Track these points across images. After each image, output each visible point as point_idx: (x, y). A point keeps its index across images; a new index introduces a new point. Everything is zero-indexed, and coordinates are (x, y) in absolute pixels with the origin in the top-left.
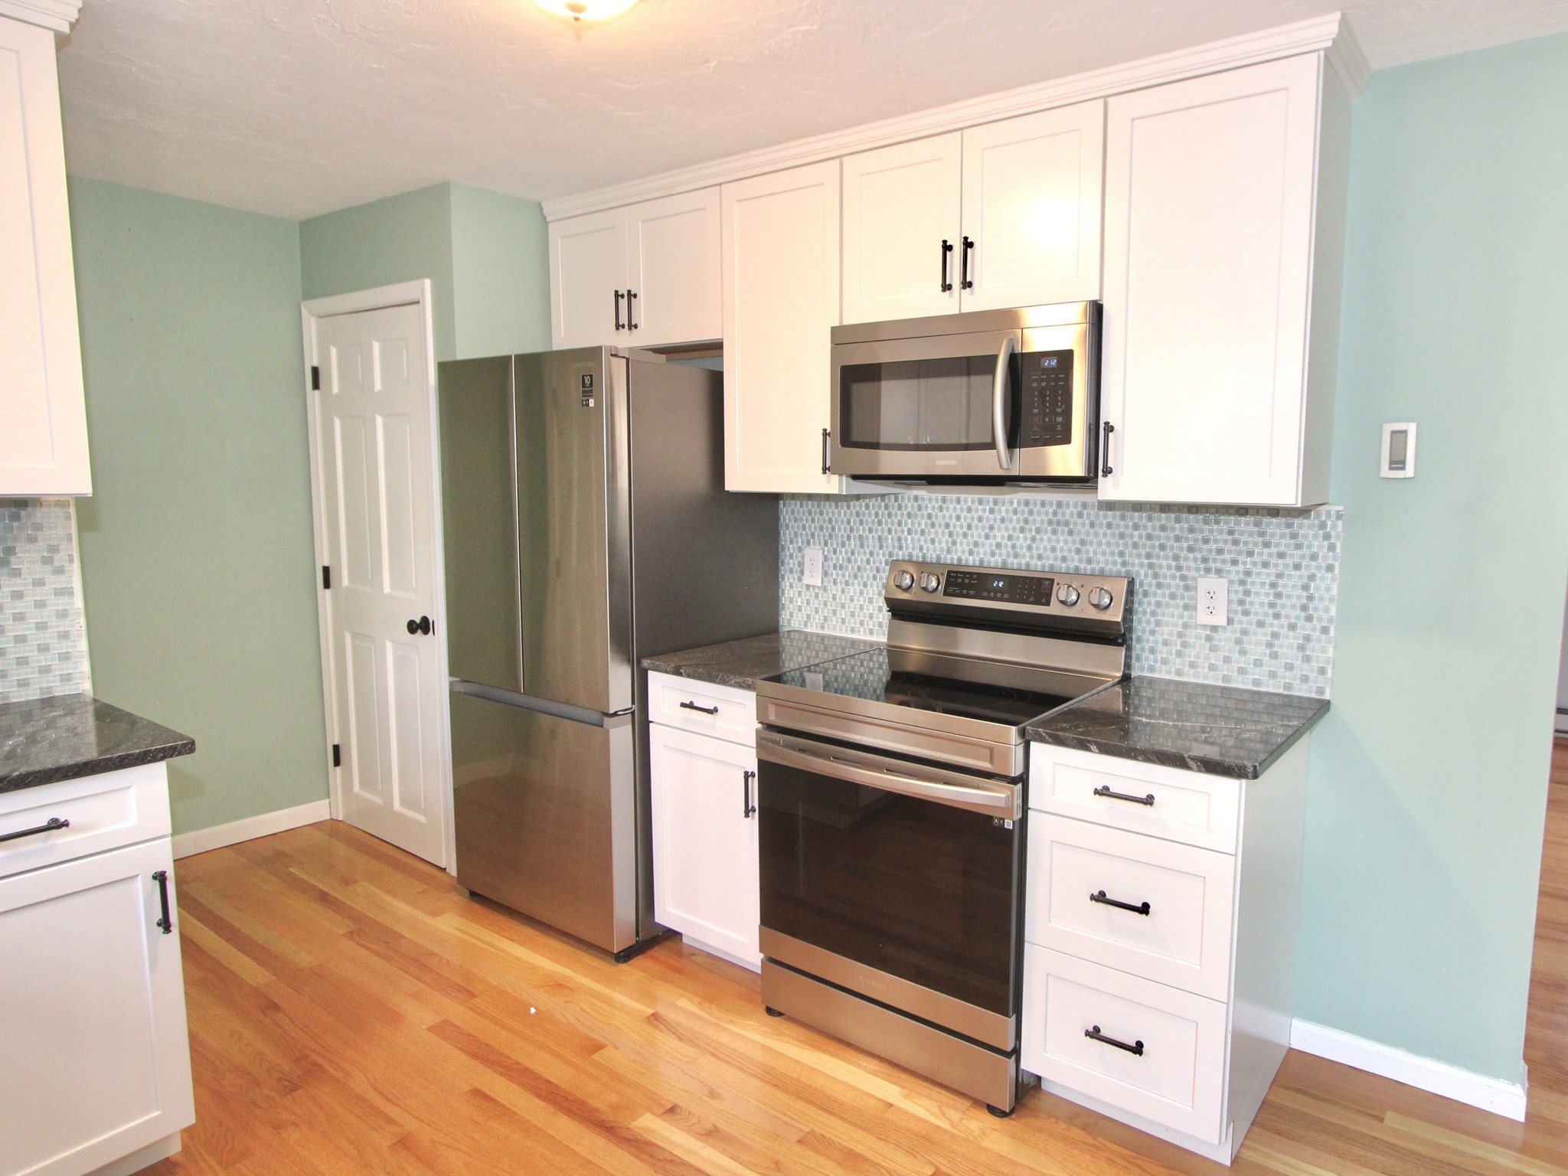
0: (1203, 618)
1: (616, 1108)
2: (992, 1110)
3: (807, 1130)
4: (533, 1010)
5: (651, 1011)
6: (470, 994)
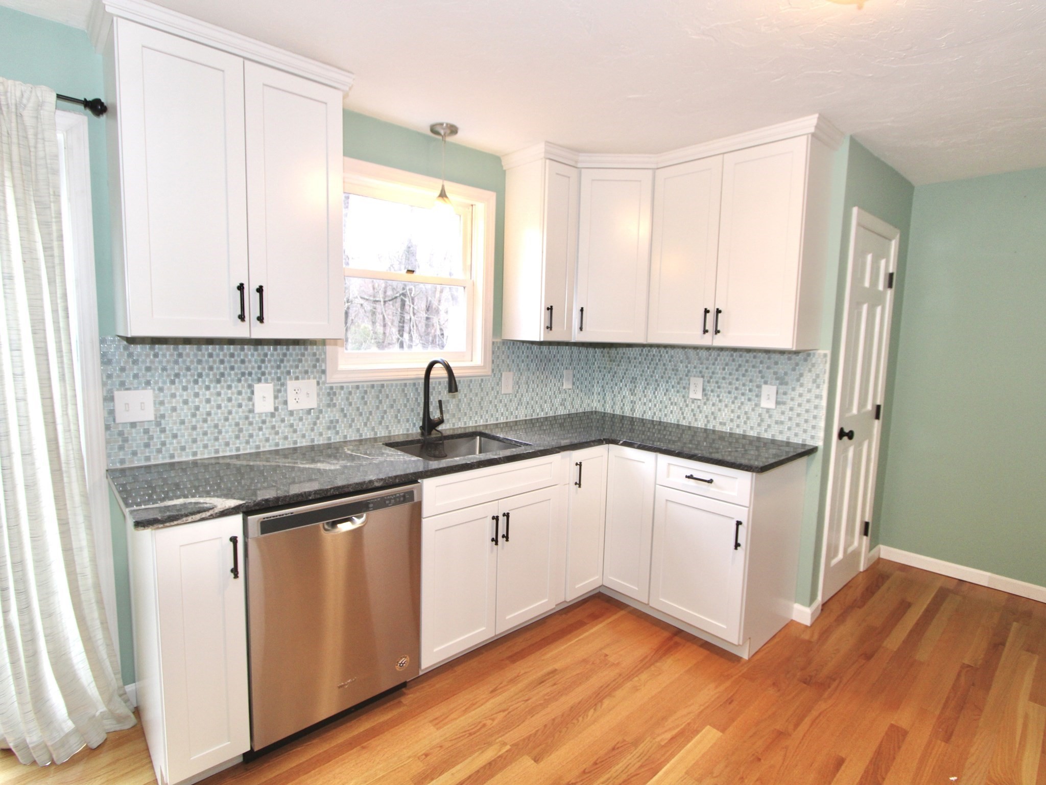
6: (947, 739)
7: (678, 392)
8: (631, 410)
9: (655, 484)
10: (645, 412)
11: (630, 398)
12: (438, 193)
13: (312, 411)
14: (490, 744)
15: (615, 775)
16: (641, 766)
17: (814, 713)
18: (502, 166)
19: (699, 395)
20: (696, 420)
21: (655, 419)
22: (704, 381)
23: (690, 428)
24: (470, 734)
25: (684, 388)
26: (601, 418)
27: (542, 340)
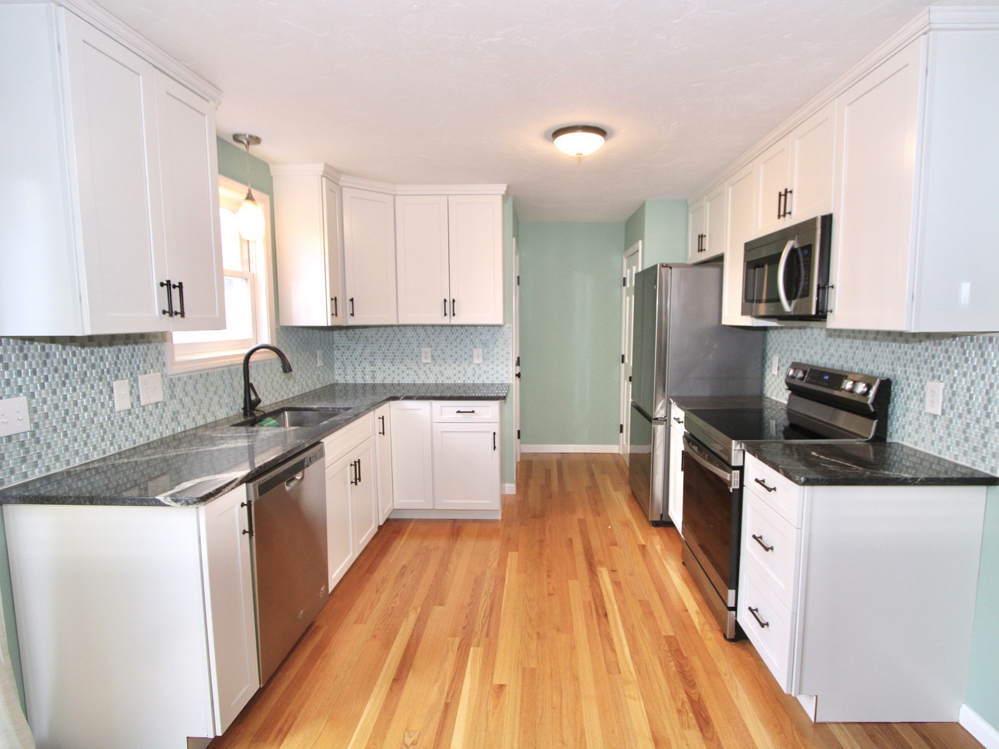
0: (929, 409)
1: (600, 562)
2: (725, 636)
3: (647, 599)
4: (610, 527)
5: (643, 543)
6: (599, 516)
7: (412, 359)
8: (372, 378)
9: (432, 422)
10: (385, 378)
11: (369, 368)
12: (245, 196)
13: (159, 404)
14: (407, 612)
15: (487, 589)
16: (496, 581)
17: (547, 528)
18: (269, 173)
19: (429, 360)
20: (428, 378)
21: (394, 382)
22: (432, 350)
23: (424, 384)
24: (390, 615)
25: (417, 356)
26: (343, 388)
27: (330, 324)
